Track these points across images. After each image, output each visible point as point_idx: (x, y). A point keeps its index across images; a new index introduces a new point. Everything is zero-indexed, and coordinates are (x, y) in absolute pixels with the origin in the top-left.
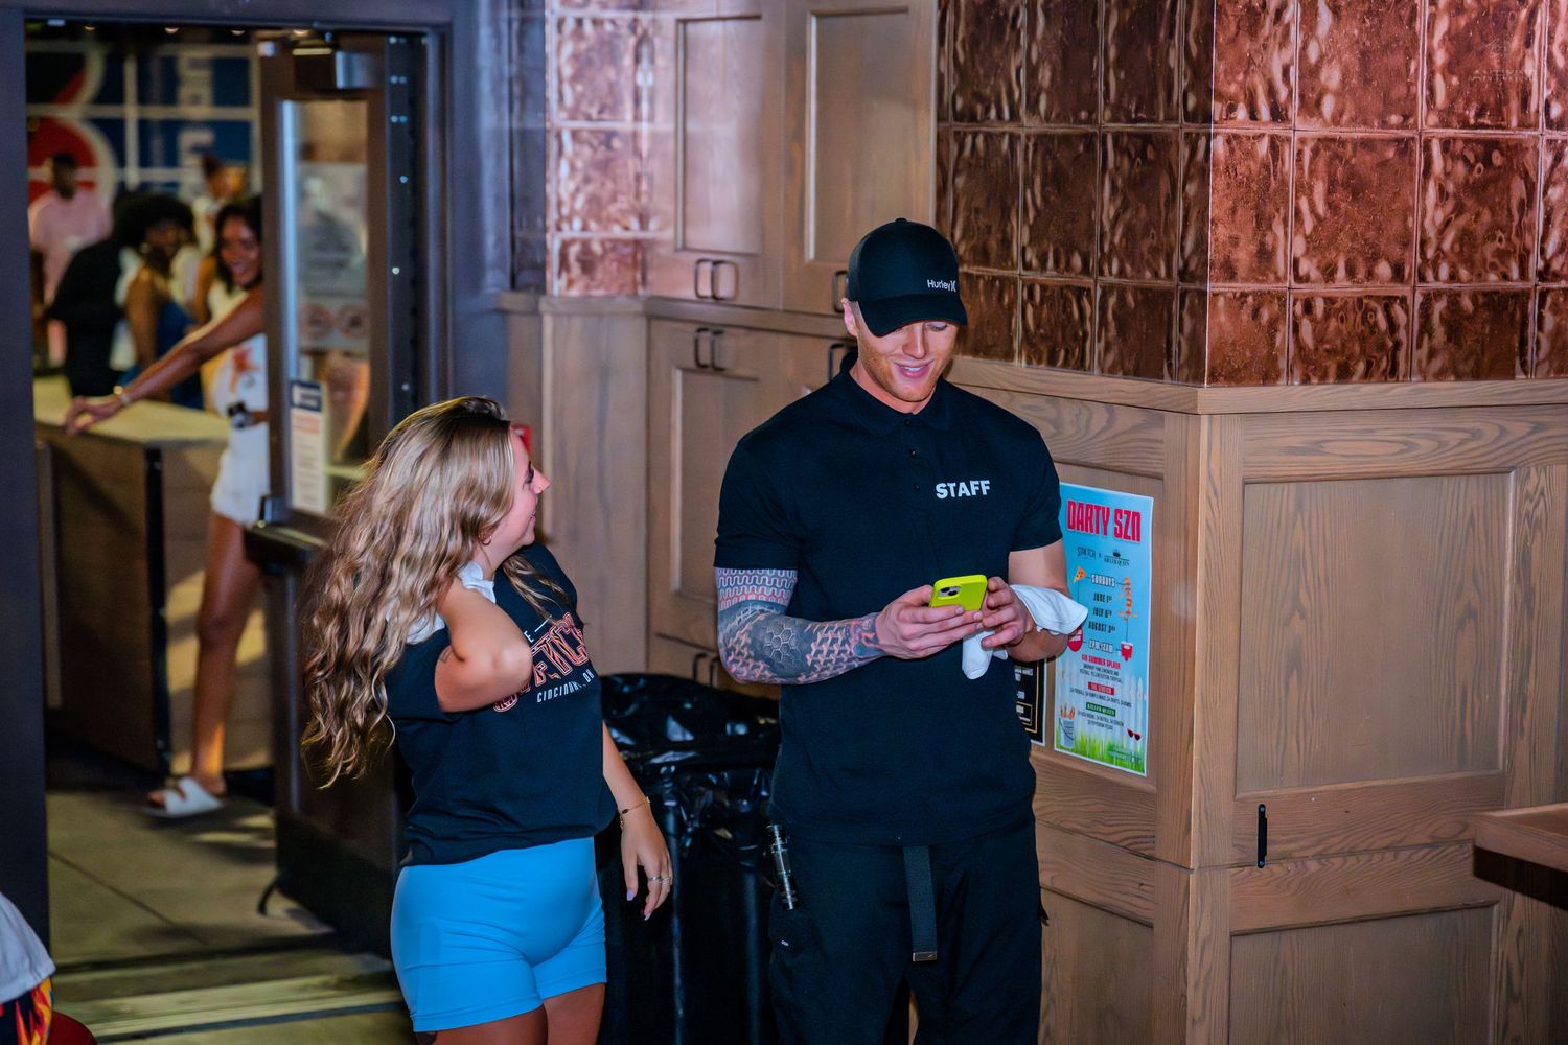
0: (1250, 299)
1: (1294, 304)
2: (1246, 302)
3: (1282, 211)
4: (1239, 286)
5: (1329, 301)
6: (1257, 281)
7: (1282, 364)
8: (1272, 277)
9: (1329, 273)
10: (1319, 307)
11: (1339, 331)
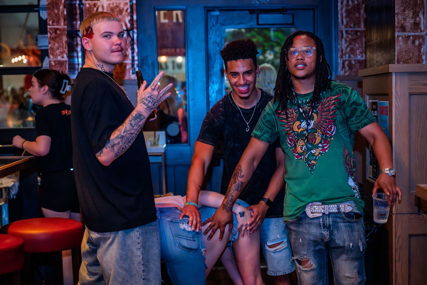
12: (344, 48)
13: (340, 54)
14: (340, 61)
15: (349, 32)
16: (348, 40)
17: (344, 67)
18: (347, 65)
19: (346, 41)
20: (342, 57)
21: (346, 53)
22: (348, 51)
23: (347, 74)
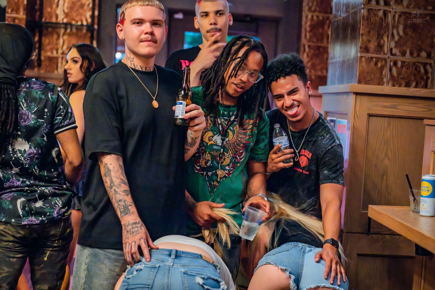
0: (374, 59)
1: (390, 62)
2: (373, 60)
3: (387, 33)
4: (370, 55)
5: (403, 62)
6: (377, 54)
7: (385, 80)
8: (382, 53)
9: (403, 54)
10: (399, 64)
11: (406, 72)
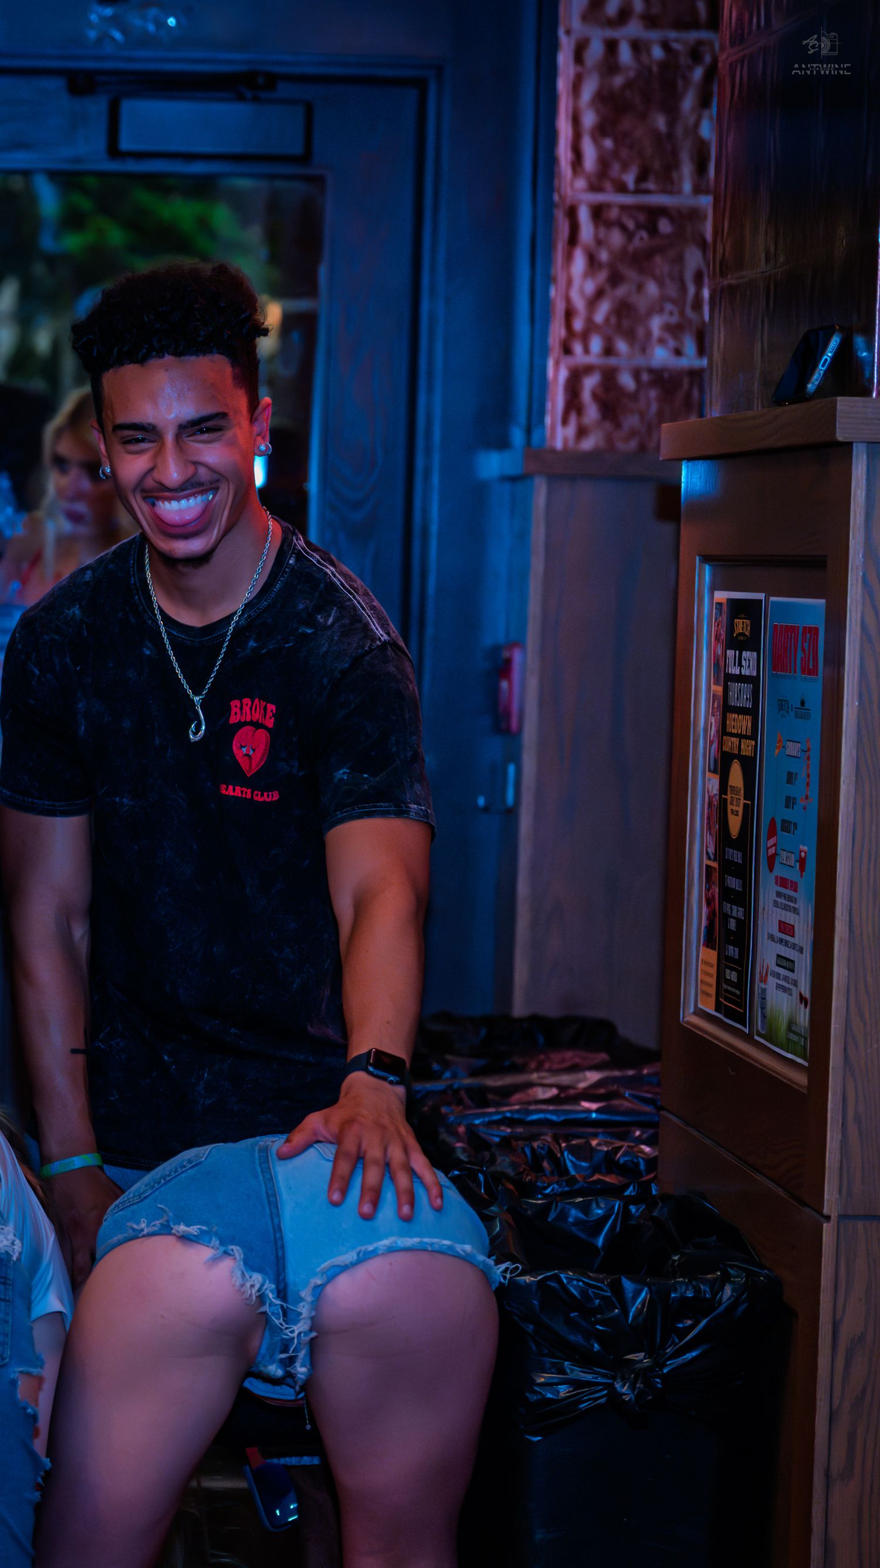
12: (579, 303)
13: (557, 331)
14: (558, 374)
15: (614, 213)
16: (604, 256)
17: (573, 403)
18: (595, 395)
19: (592, 261)
20: (567, 350)
21: (590, 327)
22: (599, 317)
23: (588, 444)
